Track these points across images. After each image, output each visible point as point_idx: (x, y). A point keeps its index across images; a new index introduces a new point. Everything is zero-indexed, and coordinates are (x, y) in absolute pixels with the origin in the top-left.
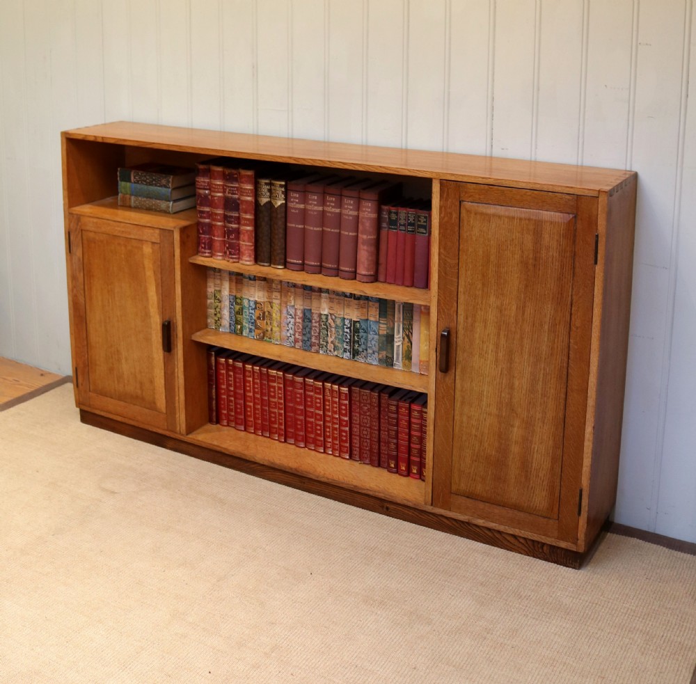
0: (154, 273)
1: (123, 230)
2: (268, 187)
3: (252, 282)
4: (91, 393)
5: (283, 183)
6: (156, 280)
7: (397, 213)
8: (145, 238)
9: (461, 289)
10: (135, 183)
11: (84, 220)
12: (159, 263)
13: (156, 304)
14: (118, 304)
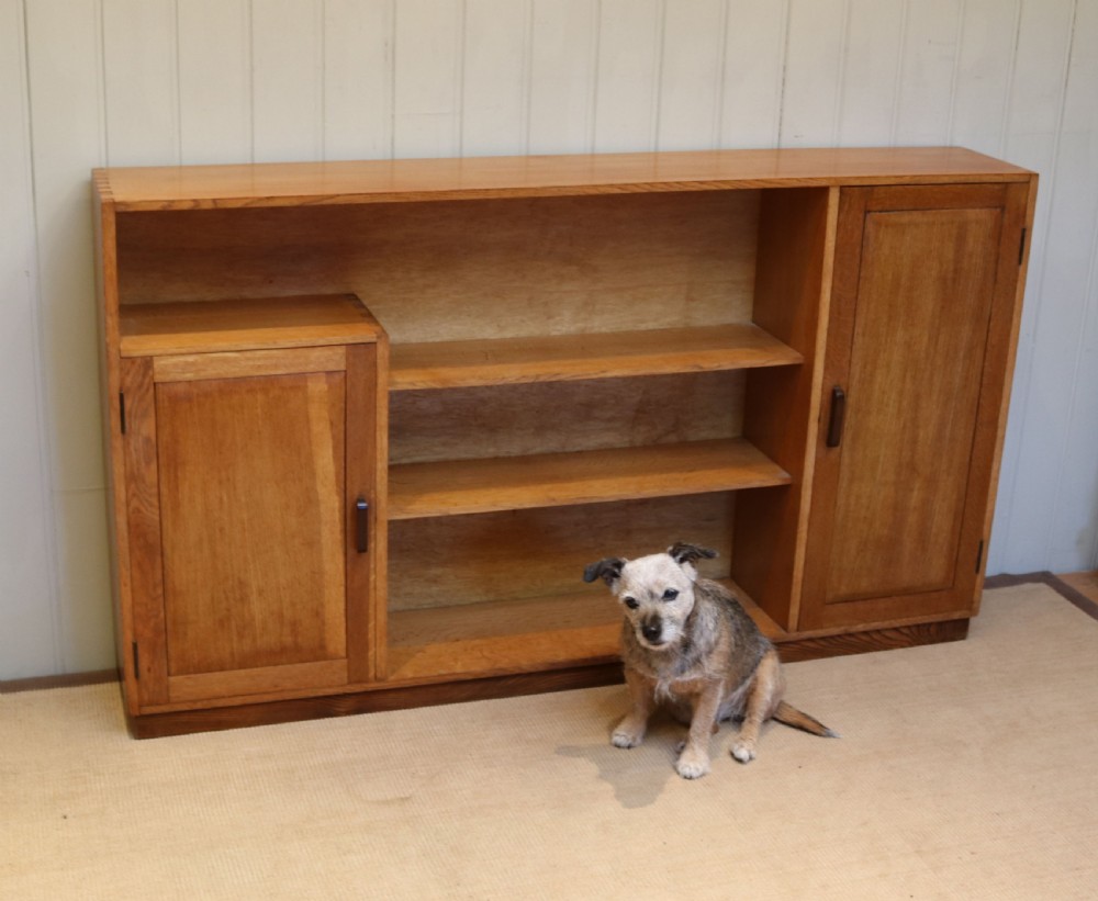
0: (332, 424)
1: (261, 363)
4: (172, 679)
6: (334, 437)
8: (311, 368)
9: (858, 330)
11: (158, 364)
12: (343, 405)
13: (332, 477)
14: (243, 499)
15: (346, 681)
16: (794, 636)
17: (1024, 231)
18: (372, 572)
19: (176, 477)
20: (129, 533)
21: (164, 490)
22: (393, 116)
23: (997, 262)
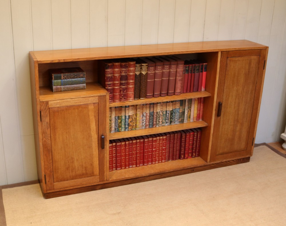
0: (95, 116)
1: (77, 101)
2: (140, 67)
3: (128, 108)
4: (54, 183)
5: (147, 64)
6: (95, 120)
7: (189, 67)
8: (89, 102)
9: (225, 87)
10: (64, 79)
11: (50, 103)
12: (98, 112)
13: (95, 130)
14: (72, 137)
15: (99, 181)
16: (209, 163)
17: (265, 61)
18: (105, 153)
19: (55, 132)
20: (43, 147)
21: (52, 135)
22: (107, 36)
23: (258, 69)
